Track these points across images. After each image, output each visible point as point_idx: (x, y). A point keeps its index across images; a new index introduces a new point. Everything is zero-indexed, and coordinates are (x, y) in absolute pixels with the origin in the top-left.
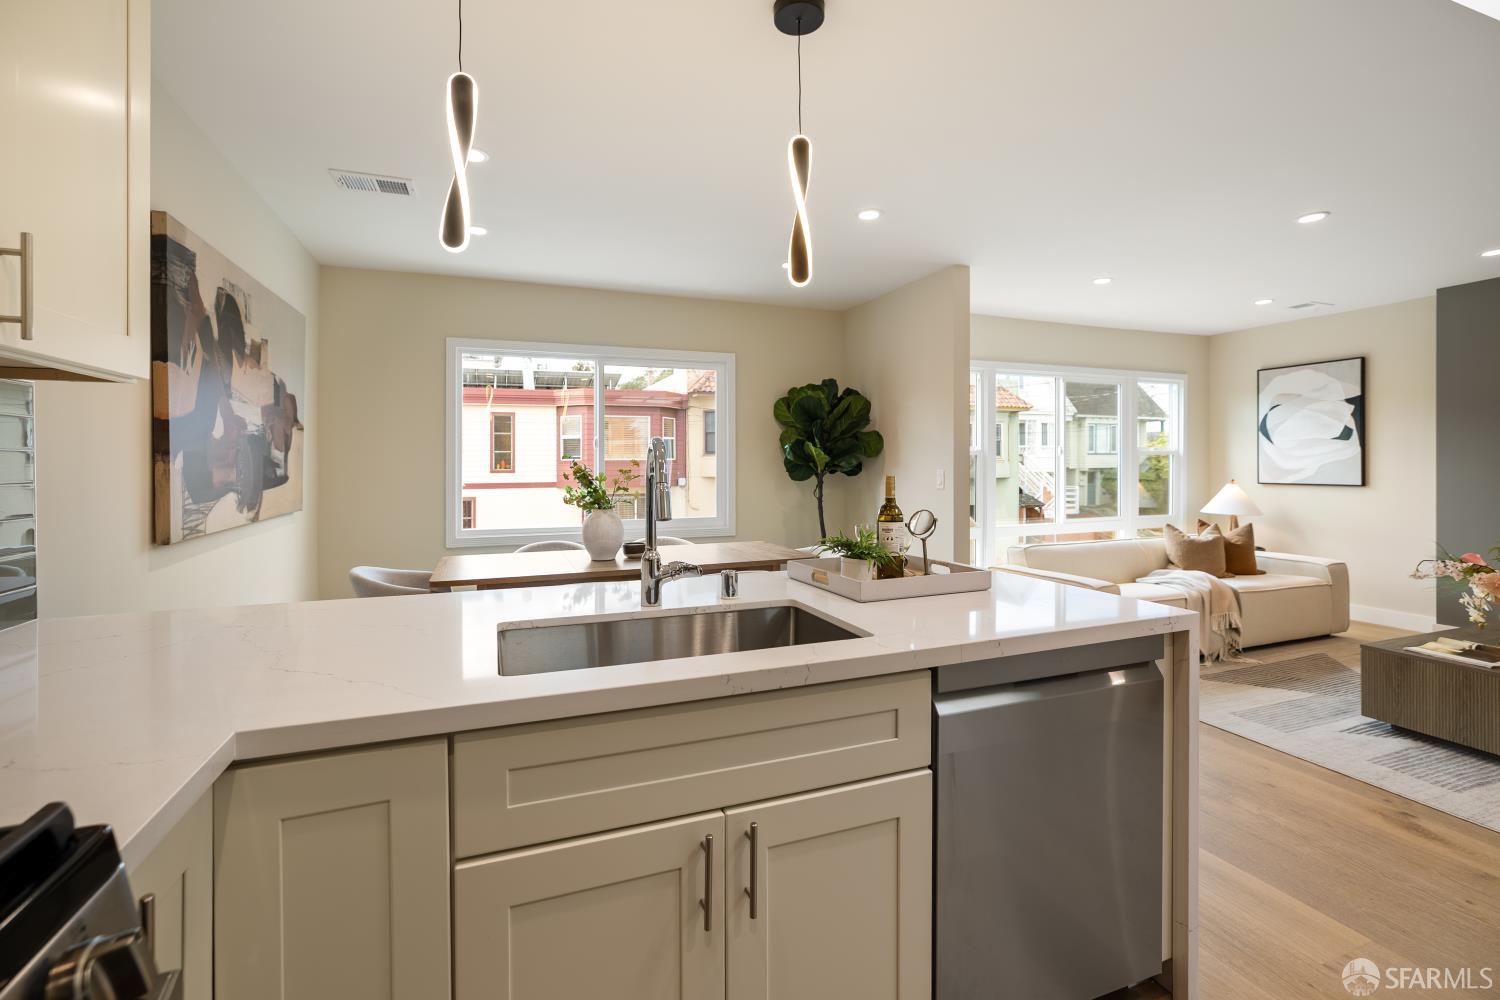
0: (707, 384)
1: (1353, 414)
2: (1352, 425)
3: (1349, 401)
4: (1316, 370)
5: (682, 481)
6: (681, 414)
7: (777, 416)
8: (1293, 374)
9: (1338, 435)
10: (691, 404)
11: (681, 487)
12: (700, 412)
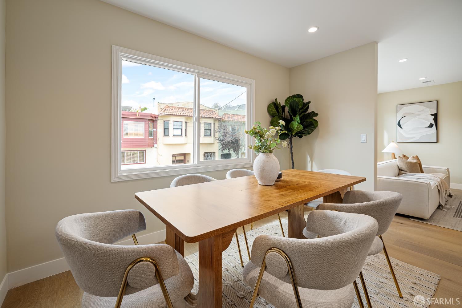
0: (165, 111)
1: (434, 119)
2: (433, 122)
3: (432, 115)
4: (419, 105)
5: (155, 145)
6: (155, 122)
7: (269, 111)
8: (410, 106)
9: (428, 126)
10: (159, 118)
11: (155, 147)
12: (162, 121)
